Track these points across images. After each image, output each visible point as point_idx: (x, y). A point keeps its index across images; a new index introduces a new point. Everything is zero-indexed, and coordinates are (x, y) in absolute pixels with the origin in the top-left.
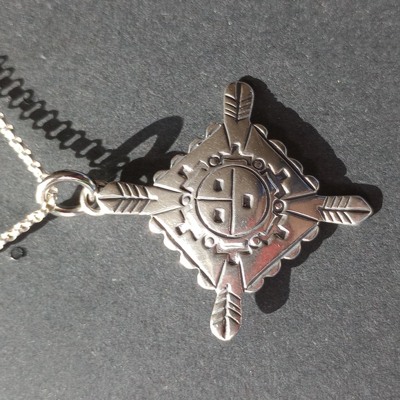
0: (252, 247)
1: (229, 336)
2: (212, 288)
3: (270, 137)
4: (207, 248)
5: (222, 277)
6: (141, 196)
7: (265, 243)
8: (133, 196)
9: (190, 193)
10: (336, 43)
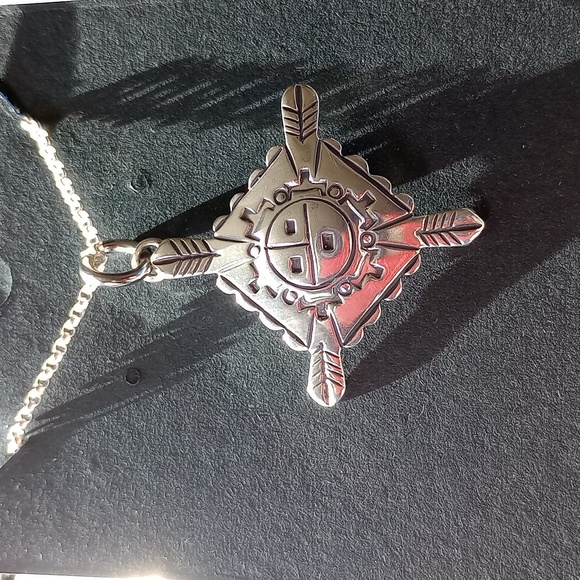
0: (343, 295)
1: (333, 401)
2: (305, 349)
4: (289, 303)
5: (313, 336)
6: (203, 252)
7: (358, 288)
9: (259, 240)
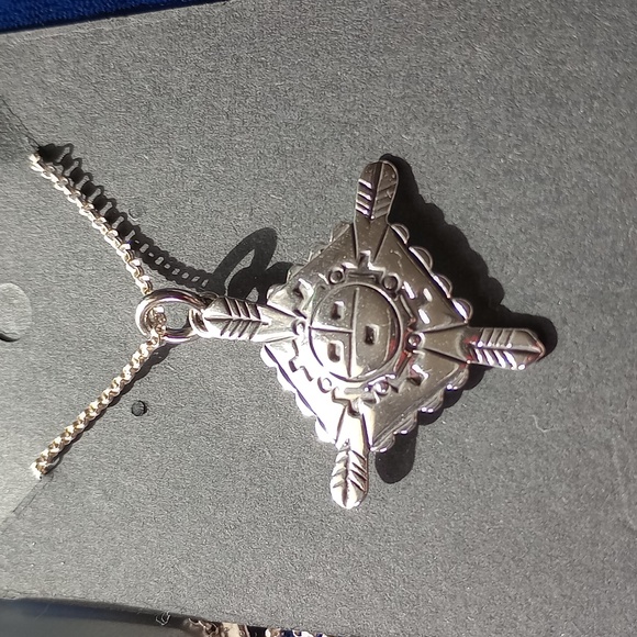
0: (378, 394)
3: (411, 243)
4: (325, 391)
6: (253, 318)
7: (395, 390)
8: (243, 317)
9: (305, 317)
10: (496, 103)
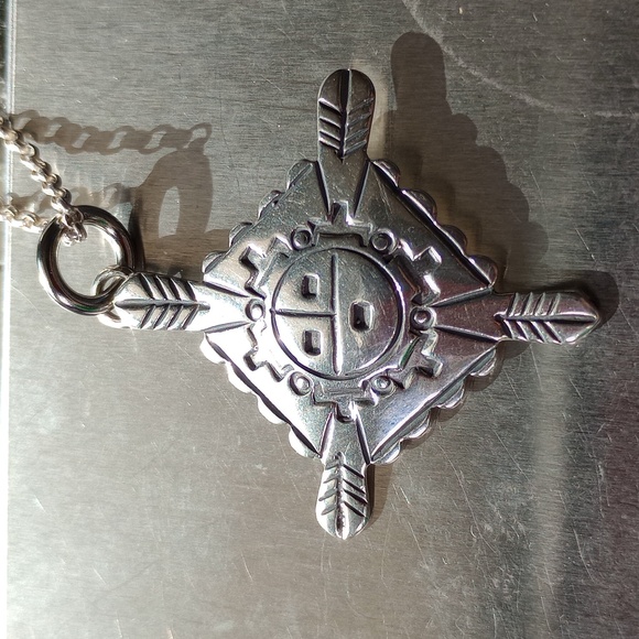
0: (377, 392)
4: (298, 392)
5: (329, 442)
6: (184, 299)
7: (400, 386)
8: (171, 299)
9: (263, 297)
